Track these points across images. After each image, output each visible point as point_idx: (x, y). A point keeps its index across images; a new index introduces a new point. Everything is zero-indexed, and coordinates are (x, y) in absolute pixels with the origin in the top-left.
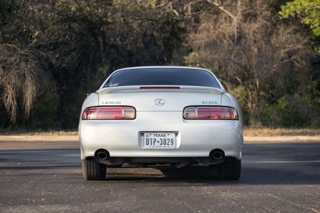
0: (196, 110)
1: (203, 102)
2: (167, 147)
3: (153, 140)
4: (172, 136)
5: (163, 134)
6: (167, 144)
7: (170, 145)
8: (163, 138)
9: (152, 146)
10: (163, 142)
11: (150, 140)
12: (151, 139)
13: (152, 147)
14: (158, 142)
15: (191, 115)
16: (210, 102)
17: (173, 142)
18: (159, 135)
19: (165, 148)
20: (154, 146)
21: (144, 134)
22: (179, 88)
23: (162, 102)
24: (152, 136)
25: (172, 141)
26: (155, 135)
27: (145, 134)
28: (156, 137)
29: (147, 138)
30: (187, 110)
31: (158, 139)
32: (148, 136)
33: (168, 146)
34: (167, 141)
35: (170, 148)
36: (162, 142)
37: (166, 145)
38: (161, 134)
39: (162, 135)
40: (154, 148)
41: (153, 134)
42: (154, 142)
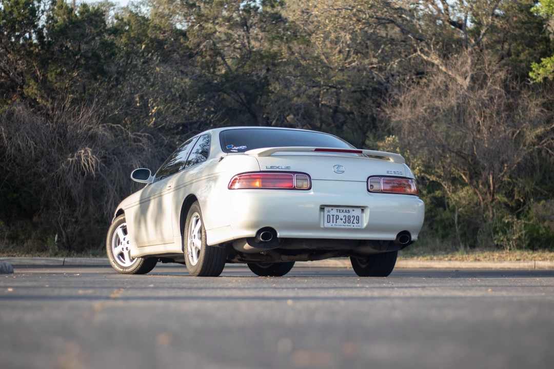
0: (382, 180)
1: (388, 172)
2: (351, 226)
3: (335, 217)
4: (357, 212)
5: (347, 209)
6: (351, 222)
7: (356, 224)
8: (347, 214)
9: (333, 224)
10: (347, 219)
11: (331, 217)
12: (333, 215)
13: (334, 226)
14: (341, 219)
15: (376, 187)
16: (394, 172)
17: (358, 220)
18: (343, 211)
19: (349, 227)
20: (336, 224)
21: (324, 208)
22: (361, 152)
23: (341, 169)
24: (334, 212)
25: (358, 218)
26: (337, 210)
27: (326, 209)
28: (338, 214)
29: (329, 214)
30: (371, 181)
31: (341, 215)
32: (329, 211)
33: (353, 225)
34: (352, 219)
35: (355, 227)
36: (345, 219)
37: (351, 224)
38: (344, 209)
39: (346, 212)
40: (336, 227)
41: (335, 209)
42: (336, 219)
